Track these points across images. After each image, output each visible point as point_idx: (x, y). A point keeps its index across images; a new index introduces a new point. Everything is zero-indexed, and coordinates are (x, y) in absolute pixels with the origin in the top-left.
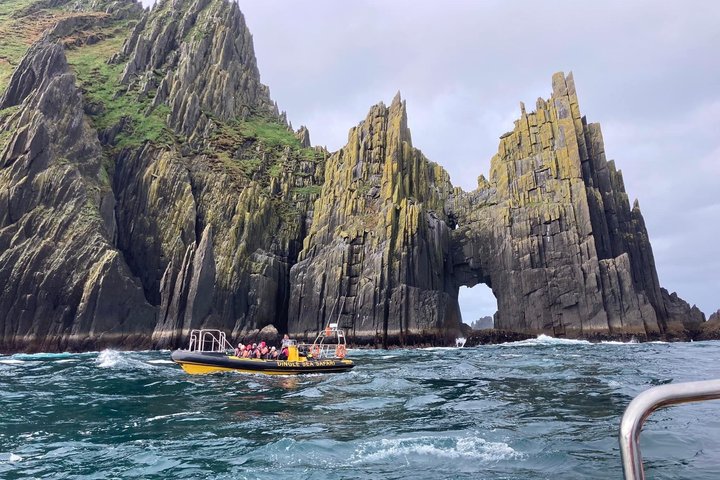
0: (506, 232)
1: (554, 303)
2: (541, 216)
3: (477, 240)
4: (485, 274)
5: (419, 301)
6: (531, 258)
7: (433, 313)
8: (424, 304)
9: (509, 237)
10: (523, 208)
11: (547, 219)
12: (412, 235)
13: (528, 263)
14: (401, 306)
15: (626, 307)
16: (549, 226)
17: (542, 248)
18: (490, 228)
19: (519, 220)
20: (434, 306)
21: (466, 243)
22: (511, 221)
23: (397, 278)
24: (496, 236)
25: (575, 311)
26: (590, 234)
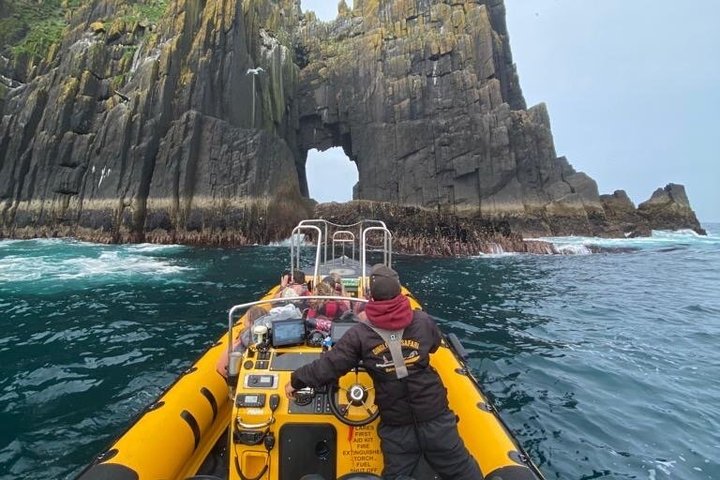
0: (376, 70)
1: (444, 171)
2: (427, 48)
3: (334, 81)
4: (344, 129)
5: (222, 142)
6: (412, 107)
7: (248, 168)
8: (231, 150)
9: (380, 74)
10: (399, 39)
11: (435, 52)
12: (224, 33)
13: (406, 112)
14: (181, 151)
15: (544, 178)
16: (435, 64)
17: (426, 91)
18: (353, 64)
19: (393, 54)
20: (251, 154)
21: (317, 86)
22: (384, 53)
23: (185, 102)
24: (361, 74)
25: (473, 181)
26: (491, 77)
